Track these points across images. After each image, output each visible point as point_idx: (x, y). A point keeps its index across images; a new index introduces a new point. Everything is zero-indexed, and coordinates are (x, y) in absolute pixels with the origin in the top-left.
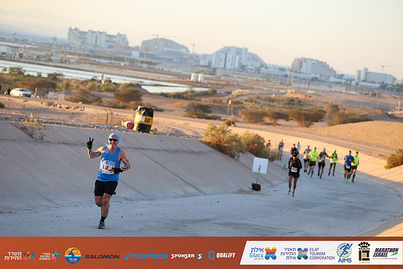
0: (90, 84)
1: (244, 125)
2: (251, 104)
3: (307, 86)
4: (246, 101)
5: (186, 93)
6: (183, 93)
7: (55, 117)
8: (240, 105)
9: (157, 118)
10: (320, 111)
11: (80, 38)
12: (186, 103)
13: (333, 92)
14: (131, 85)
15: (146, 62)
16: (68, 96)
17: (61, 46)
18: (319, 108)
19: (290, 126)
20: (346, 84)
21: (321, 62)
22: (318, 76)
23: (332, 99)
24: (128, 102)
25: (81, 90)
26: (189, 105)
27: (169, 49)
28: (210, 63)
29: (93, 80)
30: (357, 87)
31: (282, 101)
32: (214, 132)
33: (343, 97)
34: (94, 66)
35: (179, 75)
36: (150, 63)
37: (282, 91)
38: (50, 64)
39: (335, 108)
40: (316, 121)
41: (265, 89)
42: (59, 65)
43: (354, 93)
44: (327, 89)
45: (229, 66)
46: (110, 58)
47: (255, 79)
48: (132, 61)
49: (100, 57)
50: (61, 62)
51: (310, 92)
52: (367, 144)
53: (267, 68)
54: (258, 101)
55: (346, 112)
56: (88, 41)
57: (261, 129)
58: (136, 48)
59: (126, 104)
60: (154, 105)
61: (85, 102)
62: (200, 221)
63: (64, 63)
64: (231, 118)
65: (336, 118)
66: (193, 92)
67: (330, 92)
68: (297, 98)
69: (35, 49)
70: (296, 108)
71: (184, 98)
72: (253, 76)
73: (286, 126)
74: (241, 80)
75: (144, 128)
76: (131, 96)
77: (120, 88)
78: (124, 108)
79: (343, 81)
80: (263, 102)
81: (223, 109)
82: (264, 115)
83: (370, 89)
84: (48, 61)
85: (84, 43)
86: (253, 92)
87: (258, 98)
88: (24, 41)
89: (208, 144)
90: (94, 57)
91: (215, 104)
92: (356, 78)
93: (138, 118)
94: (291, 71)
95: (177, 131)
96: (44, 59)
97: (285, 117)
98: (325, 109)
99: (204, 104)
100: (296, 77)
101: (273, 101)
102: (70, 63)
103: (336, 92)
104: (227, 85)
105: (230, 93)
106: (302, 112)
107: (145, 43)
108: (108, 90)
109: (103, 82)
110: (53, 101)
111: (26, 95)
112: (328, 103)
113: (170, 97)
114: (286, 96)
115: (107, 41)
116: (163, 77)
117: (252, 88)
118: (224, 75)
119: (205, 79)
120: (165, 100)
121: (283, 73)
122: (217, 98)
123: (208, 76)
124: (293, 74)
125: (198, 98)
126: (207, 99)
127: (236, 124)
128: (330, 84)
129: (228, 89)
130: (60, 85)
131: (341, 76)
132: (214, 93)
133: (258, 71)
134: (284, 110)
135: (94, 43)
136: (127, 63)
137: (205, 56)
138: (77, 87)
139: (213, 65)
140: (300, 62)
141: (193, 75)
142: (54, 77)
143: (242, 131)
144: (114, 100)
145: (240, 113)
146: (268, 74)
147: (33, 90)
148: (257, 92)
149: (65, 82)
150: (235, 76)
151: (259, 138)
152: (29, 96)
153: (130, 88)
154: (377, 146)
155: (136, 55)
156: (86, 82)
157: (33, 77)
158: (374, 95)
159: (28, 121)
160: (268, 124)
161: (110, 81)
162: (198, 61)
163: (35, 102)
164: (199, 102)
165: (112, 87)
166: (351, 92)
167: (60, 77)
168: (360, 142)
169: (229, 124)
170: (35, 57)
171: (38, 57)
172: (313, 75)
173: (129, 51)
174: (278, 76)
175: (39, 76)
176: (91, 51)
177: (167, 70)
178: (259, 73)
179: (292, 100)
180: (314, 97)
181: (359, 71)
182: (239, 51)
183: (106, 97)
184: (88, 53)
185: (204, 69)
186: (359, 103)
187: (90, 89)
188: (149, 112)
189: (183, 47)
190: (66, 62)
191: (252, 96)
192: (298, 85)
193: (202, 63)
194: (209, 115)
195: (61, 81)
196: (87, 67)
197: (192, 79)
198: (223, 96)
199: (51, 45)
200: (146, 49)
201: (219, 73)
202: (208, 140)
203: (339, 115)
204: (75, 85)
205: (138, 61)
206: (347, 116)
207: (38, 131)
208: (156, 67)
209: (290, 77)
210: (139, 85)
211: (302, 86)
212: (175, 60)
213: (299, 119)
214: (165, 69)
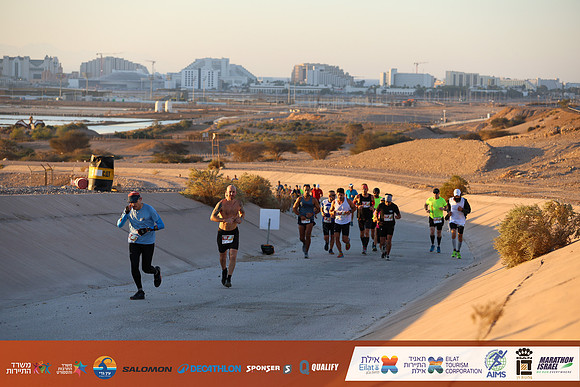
0: (15, 131)
1: (236, 165)
2: (242, 136)
3: (315, 102)
4: (234, 132)
5: (150, 129)
6: (145, 130)
8: (226, 138)
9: (119, 169)
10: (338, 134)
12: (152, 144)
13: (352, 107)
14: (72, 127)
15: (90, 93)
18: (335, 131)
19: (299, 160)
20: (368, 94)
21: (332, 67)
22: (330, 86)
23: (352, 116)
24: (72, 151)
25: (4, 141)
26: (157, 146)
27: (120, 71)
28: (178, 85)
29: (18, 125)
30: (384, 96)
31: (284, 126)
32: (199, 180)
33: (367, 112)
34: (17, 106)
35: (137, 106)
36: (95, 94)
37: (282, 113)
39: (358, 128)
40: (335, 149)
41: (258, 112)
43: (381, 104)
44: (343, 103)
45: (205, 85)
46: (39, 93)
47: (243, 100)
48: (70, 94)
49: (25, 93)
51: (321, 110)
52: (408, 173)
53: (257, 83)
54: (250, 129)
55: (374, 132)
56: (4, 72)
57: (261, 169)
58: (74, 75)
59: (69, 154)
60: (108, 150)
61: (11, 157)
62: (200, 306)
64: (216, 158)
65: (361, 142)
66: (160, 127)
67: (348, 106)
68: (304, 120)
70: (305, 134)
71: (148, 137)
72: (240, 97)
74: (224, 104)
75: (102, 185)
76: (76, 142)
77: (57, 133)
78: (66, 159)
79: (364, 90)
80: (258, 131)
81: (205, 147)
82: (263, 148)
83: (403, 96)
86: (243, 118)
87: (251, 126)
89: (194, 197)
90: (16, 93)
91: (192, 141)
92: (381, 84)
93: (93, 172)
94: (292, 84)
95: (146, 184)
97: (291, 148)
98: (344, 131)
99: (177, 142)
100: (299, 92)
101: (271, 127)
103: (357, 106)
104: (206, 112)
105: (211, 123)
106: (313, 138)
107: (85, 66)
108: (40, 138)
109: (33, 127)
112: (347, 122)
113: (129, 137)
114: (288, 118)
115: (31, 69)
116: (115, 111)
117: (241, 113)
118: (200, 100)
119: (174, 107)
120: (122, 142)
121: (281, 88)
122: (193, 132)
123: (177, 103)
124: (295, 88)
125: (167, 135)
126: (180, 135)
127: (227, 165)
128: (348, 96)
129: (208, 118)
131: (361, 84)
132: (189, 125)
133: (246, 88)
134: (288, 138)
135: (13, 74)
136: (64, 97)
137: (171, 76)
139: (184, 87)
140: (304, 70)
141: (157, 104)
144: (51, 151)
145: (228, 150)
146: (261, 92)
148: (249, 117)
150: (216, 99)
151: (262, 180)
153: (71, 131)
154: (422, 175)
155: (74, 84)
156: (9, 129)
158: (409, 104)
160: (271, 160)
161: (43, 125)
162: (161, 83)
164: (170, 141)
165: (45, 133)
166: (377, 104)
168: (398, 172)
169: (217, 166)
172: (322, 86)
173: (64, 80)
174: (274, 92)
176: (11, 86)
177: (120, 100)
178: (248, 91)
179: (298, 124)
180: (327, 116)
181: (385, 74)
182: (217, 64)
183: (39, 147)
184: (7, 89)
185: (171, 93)
186: (390, 118)
187: (15, 138)
188: (107, 162)
189: (139, 66)
191: (241, 124)
192: (303, 102)
193: (168, 85)
194: (186, 157)
196: (7, 108)
197: (156, 110)
198: (201, 128)
200: (87, 75)
201: (192, 97)
202: (193, 192)
203: (365, 137)
205: (78, 93)
206: (376, 137)
208: (105, 98)
209: (292, 93)
210: (83, 126)
211: (309, 103)
212: (129, 86)
213: (310, 150)
214: (117, 100)
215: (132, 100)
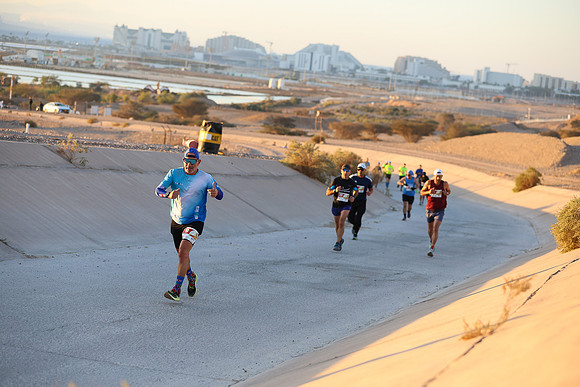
0: (143, 95)
1: (336, 141)
2: (344, 116)
3: (413, 91)
4: (338, 111)
5: (263, 103)
6: (259, 104)
7: (99, 137)
8: (330, 117)
9: (227, 135)
10: (431, 122)
11: (128, 37)
12: (263, 116)
13: (446, 98)
14: (194, 95)
15: (212, 66)
16: (115, 111)
17: (105, 48)
18: (429, 118)
19: (393, 142)
20: (462, 88)
21: (431, 61)
22: (428, 78)
23: (446, 107)
24: (191, 117)
25: (132, 103)
26: (267, 118)
27: (240, 49)
28: (292, 66)
29: (146, 90)
30: (476, 91)
31: (383, 110)
32: (298, 151)
33: (459, 104)
34: (147, 73)
35: (253, 81)
36: (217, 67)
37: (382, 98)
38: (93, 71)
39: (450, 117)
40: (427, 135)
41: (361, 96)
42: (104, 72)
43: (472, 98)
44: (438, 94)
45: (315, 68)
46: (167, 62)
47: (349, 84)
48: (195, 65)
49: (155, 61)
50: (106, 69)
51: (418, 98)
52: (490, 161)
53: (363, 69)
54: (353, 111)
55: (464, 123)
56: (139, 41)
57: (358, 147)
58: (200, 49)
59: (188, 119)
60: (224, 119)
61: (137, 117)
62: (284, 262)
63: (109, 70)
64: (319, 133)
65: (451, 131)
66: (272, 101)
67: (443, 97)
68: (402, 106)
69: (73, 53)
70: (401, 119)
71: (260, 110)
72: (346, 81)
73: (388, 142)
74: (331, 86)
75: (210, 148)
76: (195, 109)
77: (180, 100)
78: (185, 123)
79: (458, 84)
80: (360, 113)
81: (309, 123)
82: (362, 128)
83: (493, 92)
84: (89, 67)
85: (133, 43)
86: (348, 99)
87: (353, 107)
88: (59, 43)
89: (292, 166)
90: (146, 61)
91: (300, 116)
92: (475, 80)
93: (203, 136)
94: (394, 73)
95: (253, 151)
96: (84, 65)
97: (387, 130)
98: (436, 119)
99: (286, 116)
100: (400, 81)
101: (371, 110)
102: (117, 69)
103: (451, 97)
104: (315, 92)
105: (318, 102)
106: (408, 124)
107: (210, 42)
108: (165, 102)
109: (159, 92)
110: (97, 117)
111: (63, 111)
112: (440, 111)
113: (243, 108)
114: (388, 104)
115: (162, 41)
116: (233, 84)
117: (346, 96)
118: (310, 80)
119: (286, 85)
120: (236, 112)
121: (384, 76)
122: (301, 109)
123: (290, 81)
124: (396, 77)
125: (278, 109)
126: (289, 111)
127: (327, 140)
128: (443, 89)
129: (315, 97)
130: (105, 97)
131: (457, 78)
132: (298, 102)
133: (352, 73)
134: (385, 122)
135: (146, 44)
136: (189, 68)
137: (286, 57)
138: (127, 99)
139: (296, 68)
140: (405, 62)
141: (271, 81)
142: (97, 87)
143: (333, 149)
144: (173, 115)
145: (331, 127)
146: (365, 78)
147: (72, 105)
148: (352, 100)
149: (111, 93)
150: (325, 81)
151: (355, 157)
152: (67, 112)
153: (193, 99)
154: (502, 164)
155: (199, 57)
156: (137, 93)
157: (71, 87)
158: (498, 100)
159: (66, 142)
160: (365, 140)
161: (168, 91)
162: (277, 63)
163: (76, 119)
164: (280, 115)
165: (169, 98)
166: (469, 98)
167: (105, 87)
168: (481, 160)
169: (318, 141)
170: (73, 63)
171: (77, 62)
172: (421, 78)
173: (190, 53)
174: (377, 79)
175: (79, 86)
176: (143, 54)
177: (239, 75)
178: (354, 76)
179: (396, 109)
180: (423, 105)
181: (479, 72)
182: (328, 50)
183: (163, 110)
184: (139, 57)
185: (285, 73)
186: (479, 111)
187: (143, 101)
188: (216, 128)
189: (257, 45)
190: (112, 68)
191: (345, 105)
192: (403, 90)
193: (283, 65)
194: (292, 130)
195: (106, 92)
196: (139, 73)
197: (270, 86)
198: (308, 105)
199: (92, 47)
200: (211, 50)
201: (303, 77)
202: (291, 161)
203: (455, 127)
204: (124, 97)
205: (202, 65)
206: (465, 127)
207: (78, 155)
208: (225, 72)
209: (393, 81)
210: (203, 95)
211: (408, 91)
212: (248, 62)
213: (405, 133)
214: (236, 74)
215: (249, 76)
